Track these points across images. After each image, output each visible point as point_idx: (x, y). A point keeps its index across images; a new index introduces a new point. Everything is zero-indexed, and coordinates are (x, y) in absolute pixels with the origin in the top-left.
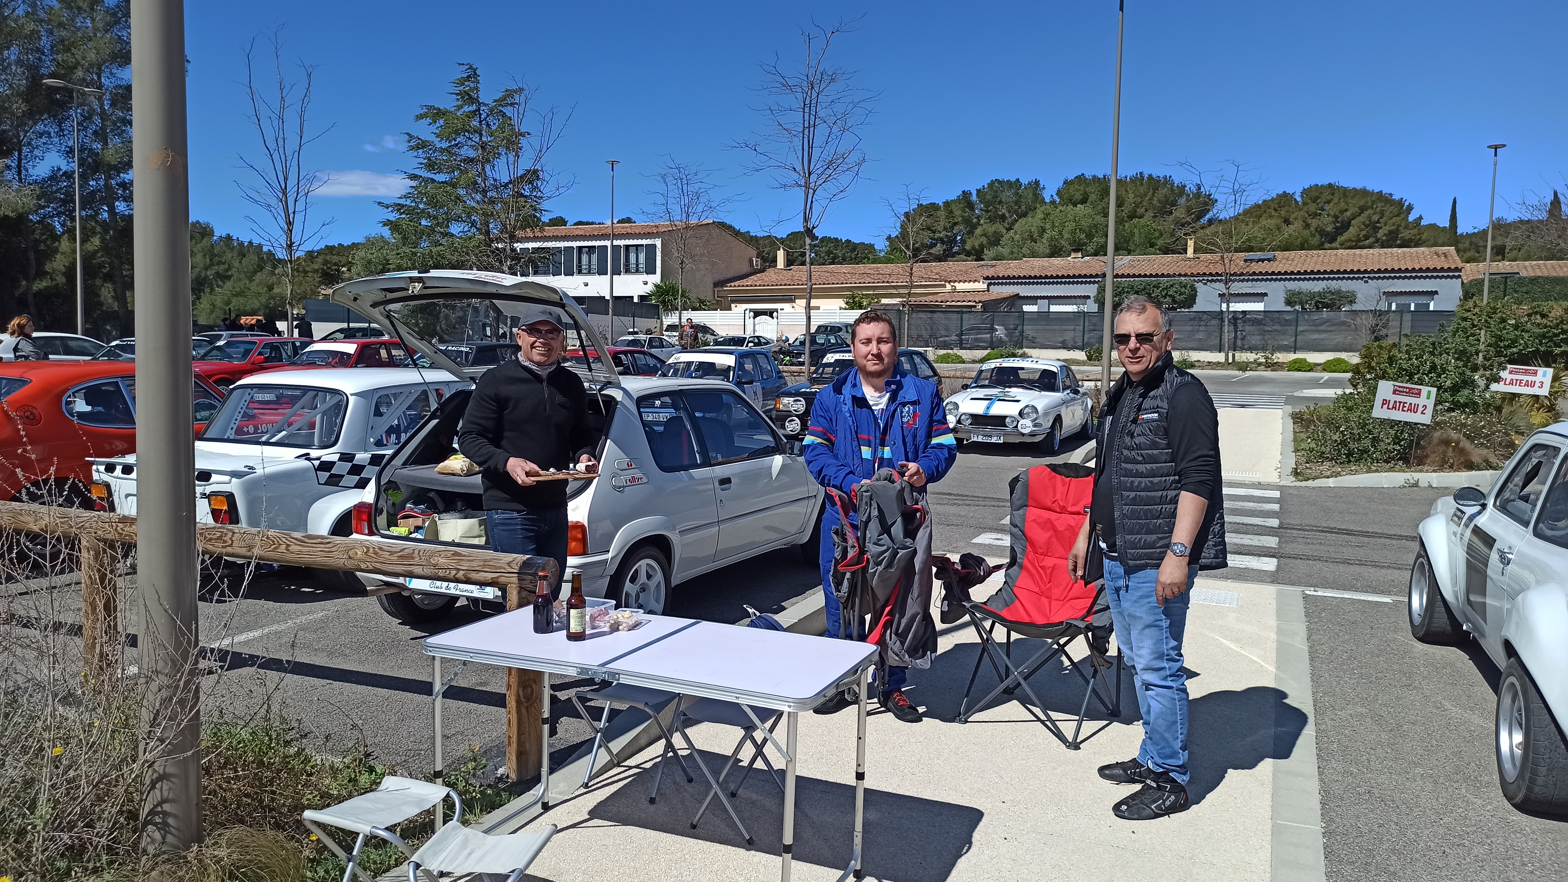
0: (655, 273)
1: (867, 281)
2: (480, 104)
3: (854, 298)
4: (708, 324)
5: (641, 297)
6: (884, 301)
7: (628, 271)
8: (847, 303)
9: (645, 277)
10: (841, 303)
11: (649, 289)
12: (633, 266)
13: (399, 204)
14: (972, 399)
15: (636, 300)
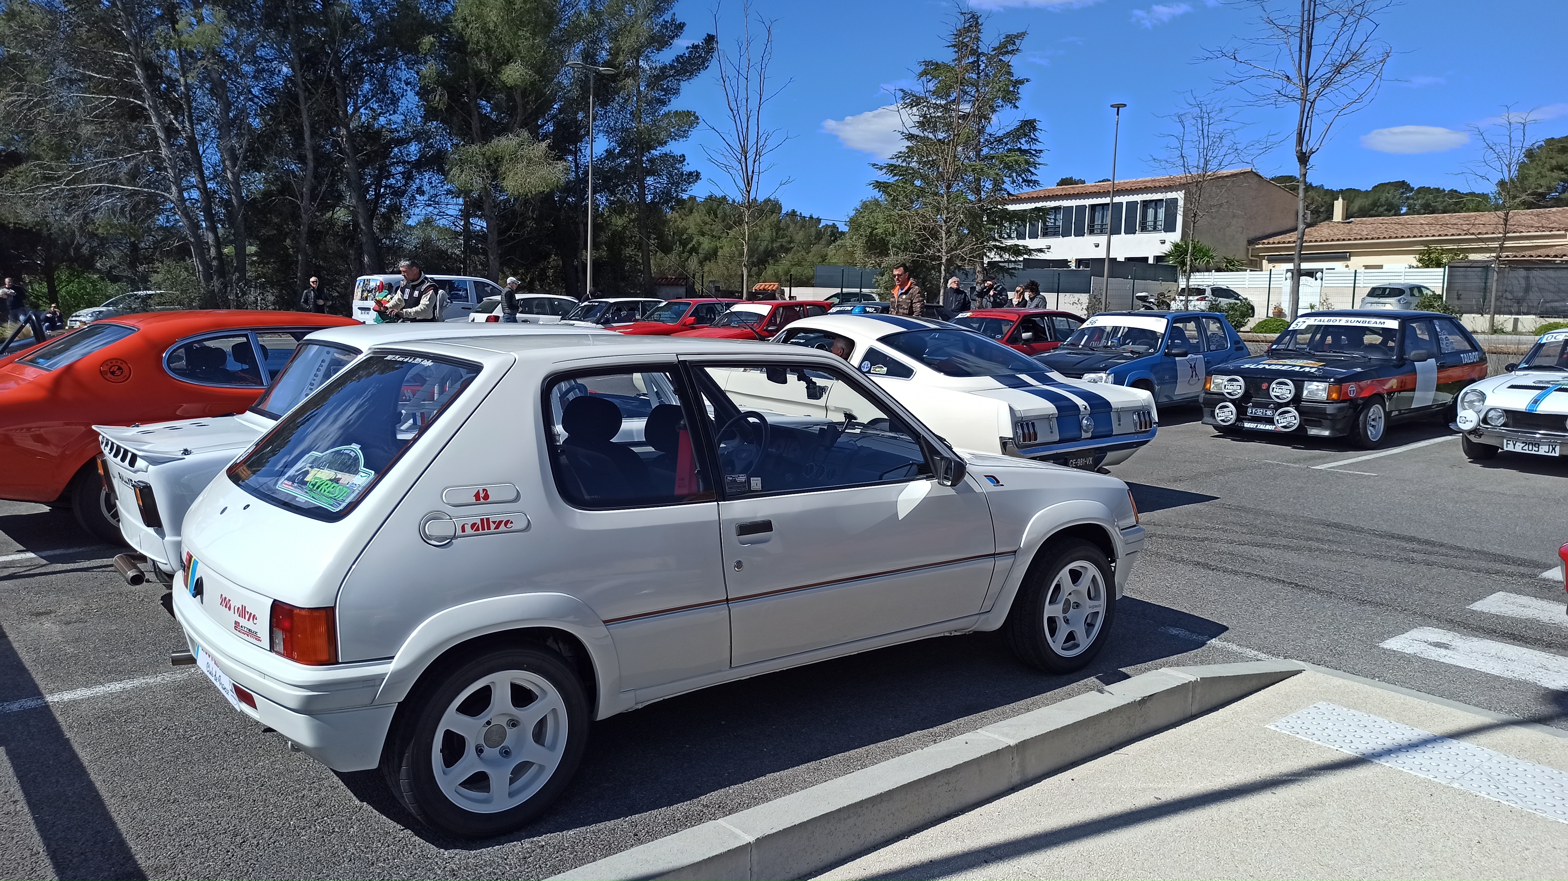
0: (1175, 231)
1: (1451, 233)
2: (978, 56)
3: (1430, 254)
4: (1232, 287)
5: (1158, 259)
6: (1472, 257)
7: (1144, 229)
8: (1420, 260)
9: (1163, 235)
10: (1412, 260)
11: (1167, 248)
12: (1150, 223)
13: (892, 165)
14: (1512, 387)
15: (1151, 261)
